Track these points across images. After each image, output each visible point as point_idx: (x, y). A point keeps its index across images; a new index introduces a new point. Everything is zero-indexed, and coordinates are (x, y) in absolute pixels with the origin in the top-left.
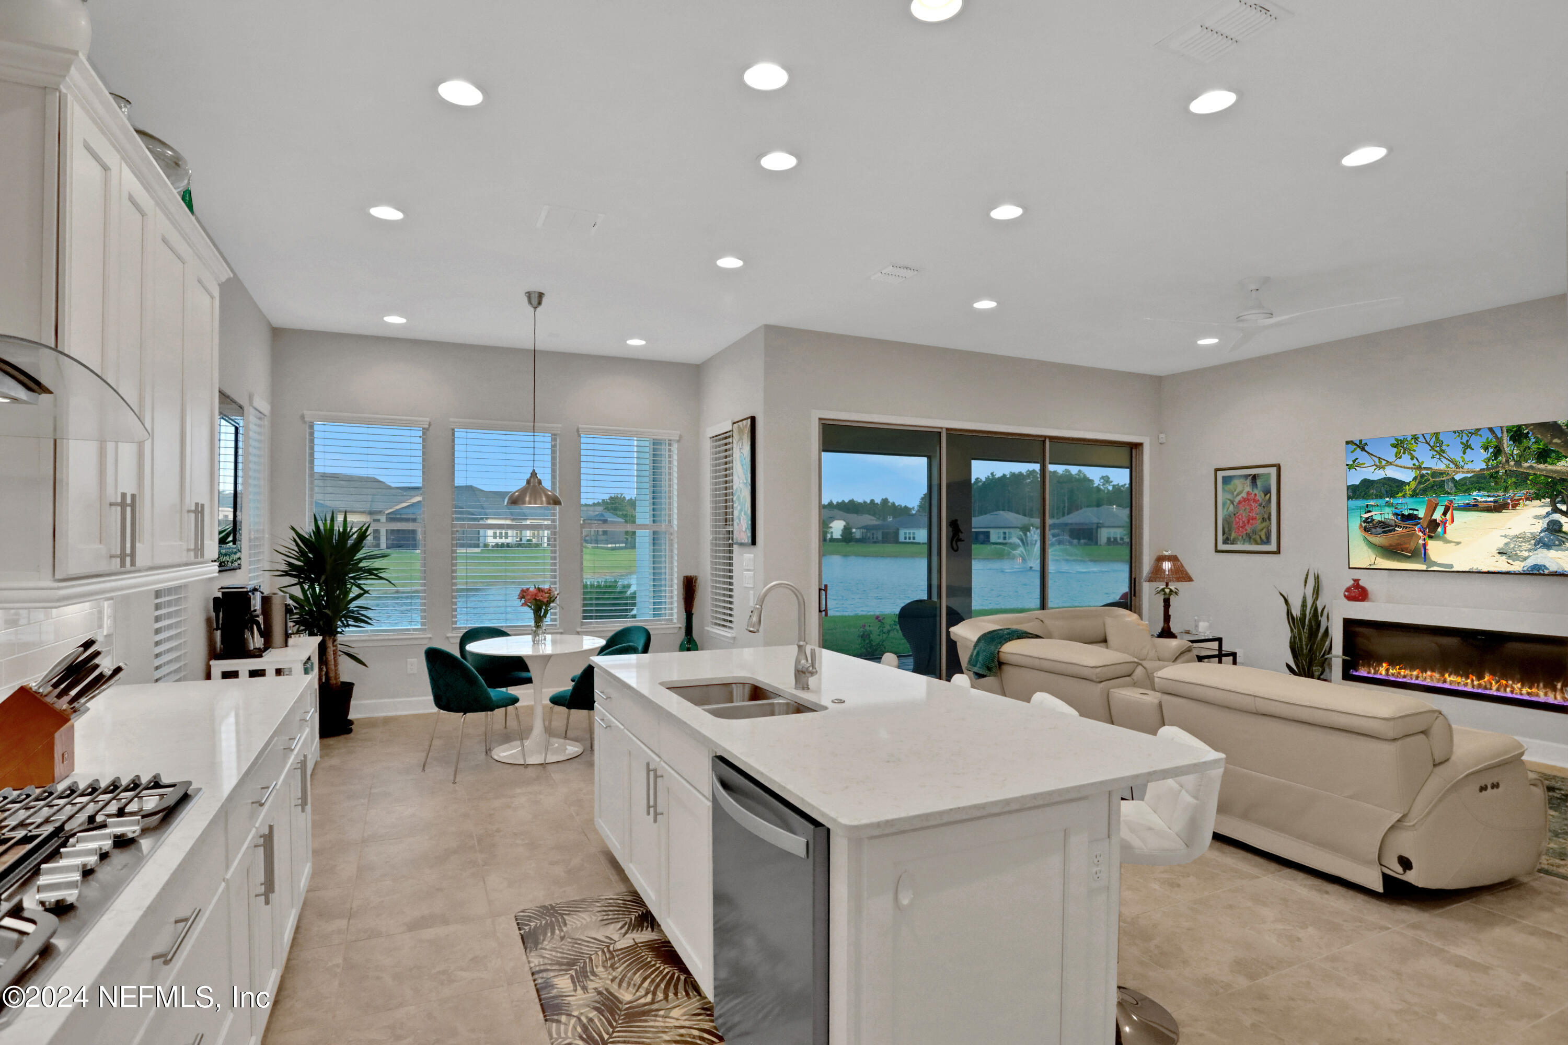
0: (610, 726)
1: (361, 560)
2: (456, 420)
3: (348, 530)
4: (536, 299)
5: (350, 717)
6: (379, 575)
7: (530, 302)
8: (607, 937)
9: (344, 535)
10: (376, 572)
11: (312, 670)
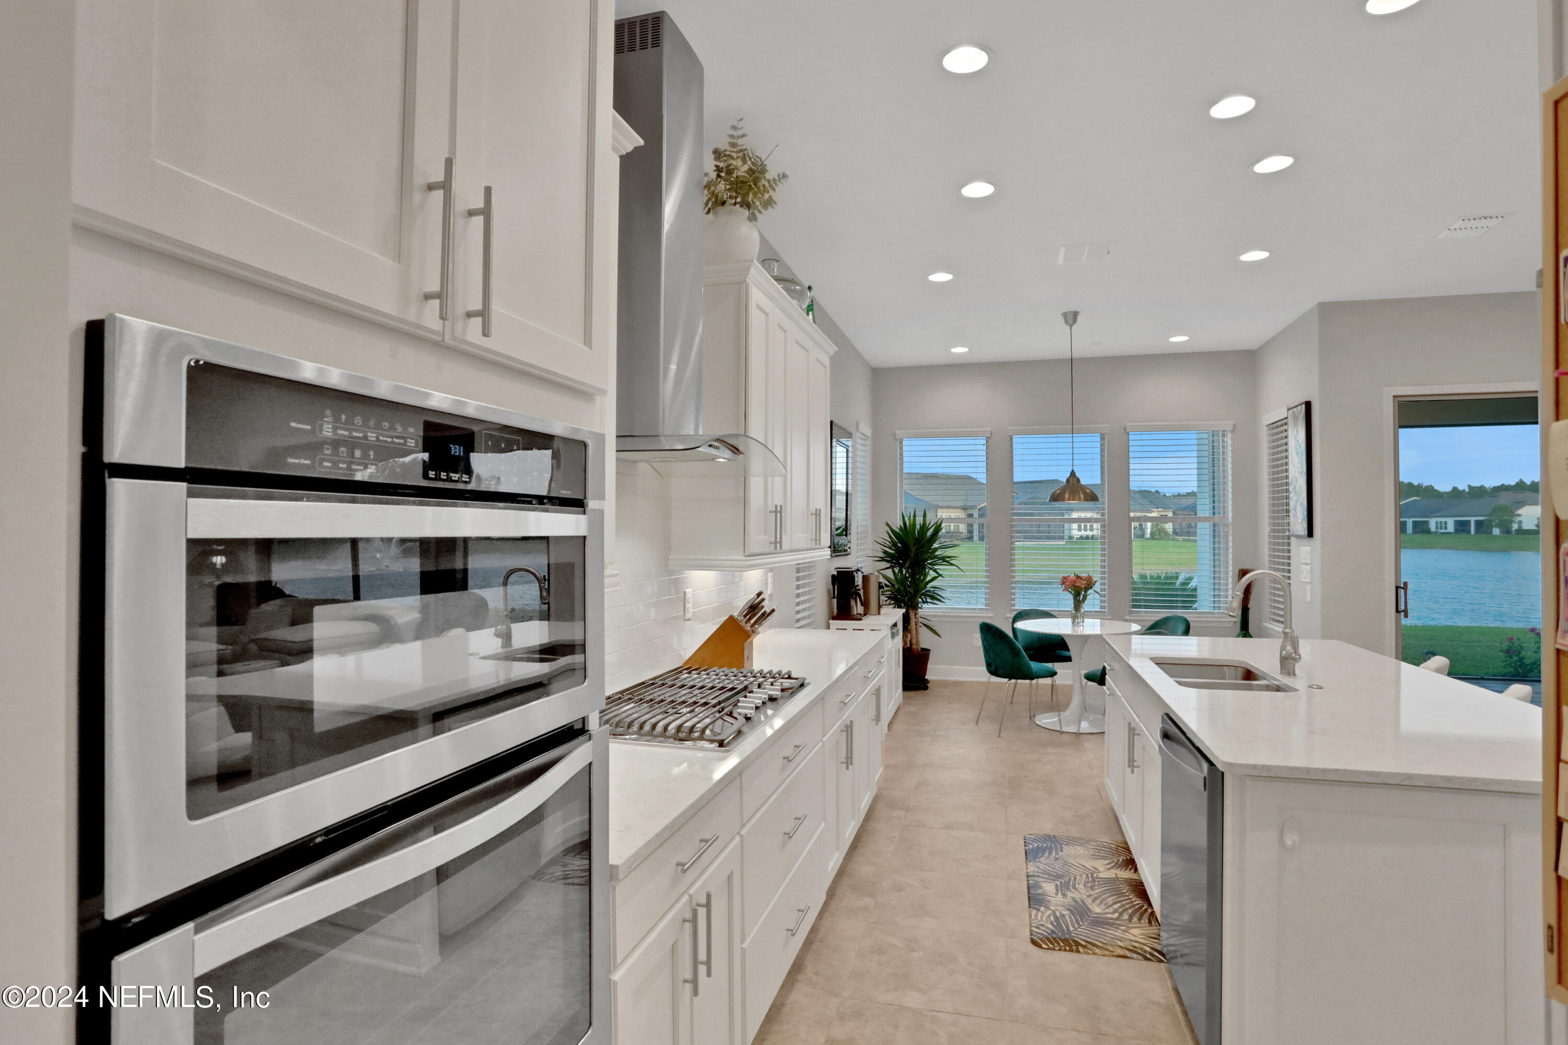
0: (1113, 695)
1: (936, 549)
2: (1012, 428)
3: (928, 523)
4: (1071, 318)
5: (926, 677)
6: (951, 562)
7: (1066, 322)
8: (1094, 868)
9: (924, 528)
10: (948, 559)
11: (898, 635)
